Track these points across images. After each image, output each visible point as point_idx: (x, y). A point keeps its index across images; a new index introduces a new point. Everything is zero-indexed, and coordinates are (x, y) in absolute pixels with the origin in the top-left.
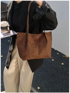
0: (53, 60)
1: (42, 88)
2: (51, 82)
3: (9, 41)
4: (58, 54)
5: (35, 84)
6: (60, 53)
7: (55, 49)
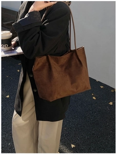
0: (94, 98)
1: (79, 145)
2: (93, 134)
3: (18, 71)
4: (102, 87)
5: (66, 141)
6: (105, 85)
7: (97, 80)
